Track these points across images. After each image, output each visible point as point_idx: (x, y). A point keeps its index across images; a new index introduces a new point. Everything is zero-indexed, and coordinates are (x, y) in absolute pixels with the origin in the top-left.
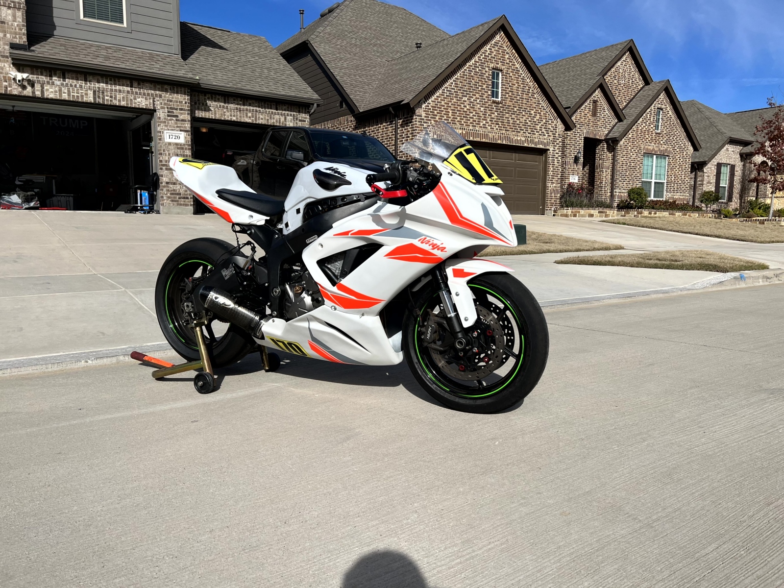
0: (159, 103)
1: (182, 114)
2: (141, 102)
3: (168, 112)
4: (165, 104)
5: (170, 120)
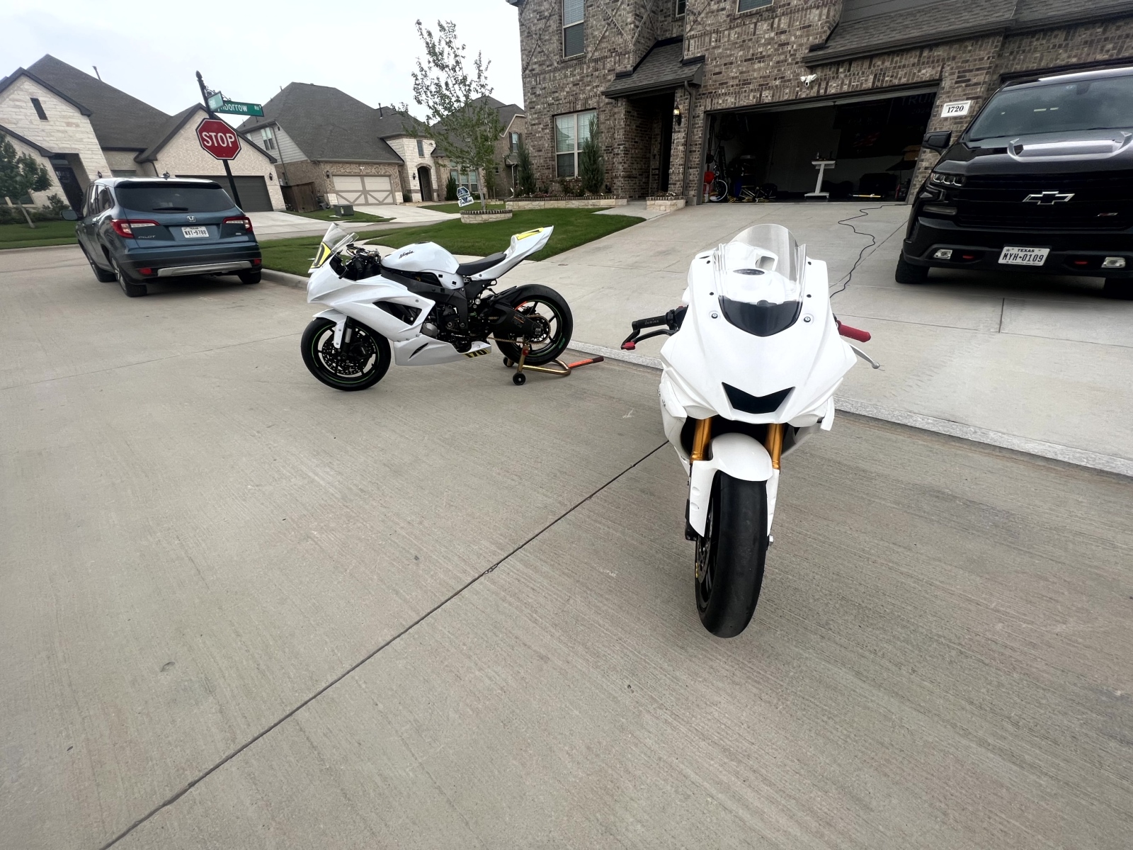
0: (949, 68)
1: (977, 75)
2: (927, 73)
3: (959, 77)
4: (958, 67)
5: (957, 87)
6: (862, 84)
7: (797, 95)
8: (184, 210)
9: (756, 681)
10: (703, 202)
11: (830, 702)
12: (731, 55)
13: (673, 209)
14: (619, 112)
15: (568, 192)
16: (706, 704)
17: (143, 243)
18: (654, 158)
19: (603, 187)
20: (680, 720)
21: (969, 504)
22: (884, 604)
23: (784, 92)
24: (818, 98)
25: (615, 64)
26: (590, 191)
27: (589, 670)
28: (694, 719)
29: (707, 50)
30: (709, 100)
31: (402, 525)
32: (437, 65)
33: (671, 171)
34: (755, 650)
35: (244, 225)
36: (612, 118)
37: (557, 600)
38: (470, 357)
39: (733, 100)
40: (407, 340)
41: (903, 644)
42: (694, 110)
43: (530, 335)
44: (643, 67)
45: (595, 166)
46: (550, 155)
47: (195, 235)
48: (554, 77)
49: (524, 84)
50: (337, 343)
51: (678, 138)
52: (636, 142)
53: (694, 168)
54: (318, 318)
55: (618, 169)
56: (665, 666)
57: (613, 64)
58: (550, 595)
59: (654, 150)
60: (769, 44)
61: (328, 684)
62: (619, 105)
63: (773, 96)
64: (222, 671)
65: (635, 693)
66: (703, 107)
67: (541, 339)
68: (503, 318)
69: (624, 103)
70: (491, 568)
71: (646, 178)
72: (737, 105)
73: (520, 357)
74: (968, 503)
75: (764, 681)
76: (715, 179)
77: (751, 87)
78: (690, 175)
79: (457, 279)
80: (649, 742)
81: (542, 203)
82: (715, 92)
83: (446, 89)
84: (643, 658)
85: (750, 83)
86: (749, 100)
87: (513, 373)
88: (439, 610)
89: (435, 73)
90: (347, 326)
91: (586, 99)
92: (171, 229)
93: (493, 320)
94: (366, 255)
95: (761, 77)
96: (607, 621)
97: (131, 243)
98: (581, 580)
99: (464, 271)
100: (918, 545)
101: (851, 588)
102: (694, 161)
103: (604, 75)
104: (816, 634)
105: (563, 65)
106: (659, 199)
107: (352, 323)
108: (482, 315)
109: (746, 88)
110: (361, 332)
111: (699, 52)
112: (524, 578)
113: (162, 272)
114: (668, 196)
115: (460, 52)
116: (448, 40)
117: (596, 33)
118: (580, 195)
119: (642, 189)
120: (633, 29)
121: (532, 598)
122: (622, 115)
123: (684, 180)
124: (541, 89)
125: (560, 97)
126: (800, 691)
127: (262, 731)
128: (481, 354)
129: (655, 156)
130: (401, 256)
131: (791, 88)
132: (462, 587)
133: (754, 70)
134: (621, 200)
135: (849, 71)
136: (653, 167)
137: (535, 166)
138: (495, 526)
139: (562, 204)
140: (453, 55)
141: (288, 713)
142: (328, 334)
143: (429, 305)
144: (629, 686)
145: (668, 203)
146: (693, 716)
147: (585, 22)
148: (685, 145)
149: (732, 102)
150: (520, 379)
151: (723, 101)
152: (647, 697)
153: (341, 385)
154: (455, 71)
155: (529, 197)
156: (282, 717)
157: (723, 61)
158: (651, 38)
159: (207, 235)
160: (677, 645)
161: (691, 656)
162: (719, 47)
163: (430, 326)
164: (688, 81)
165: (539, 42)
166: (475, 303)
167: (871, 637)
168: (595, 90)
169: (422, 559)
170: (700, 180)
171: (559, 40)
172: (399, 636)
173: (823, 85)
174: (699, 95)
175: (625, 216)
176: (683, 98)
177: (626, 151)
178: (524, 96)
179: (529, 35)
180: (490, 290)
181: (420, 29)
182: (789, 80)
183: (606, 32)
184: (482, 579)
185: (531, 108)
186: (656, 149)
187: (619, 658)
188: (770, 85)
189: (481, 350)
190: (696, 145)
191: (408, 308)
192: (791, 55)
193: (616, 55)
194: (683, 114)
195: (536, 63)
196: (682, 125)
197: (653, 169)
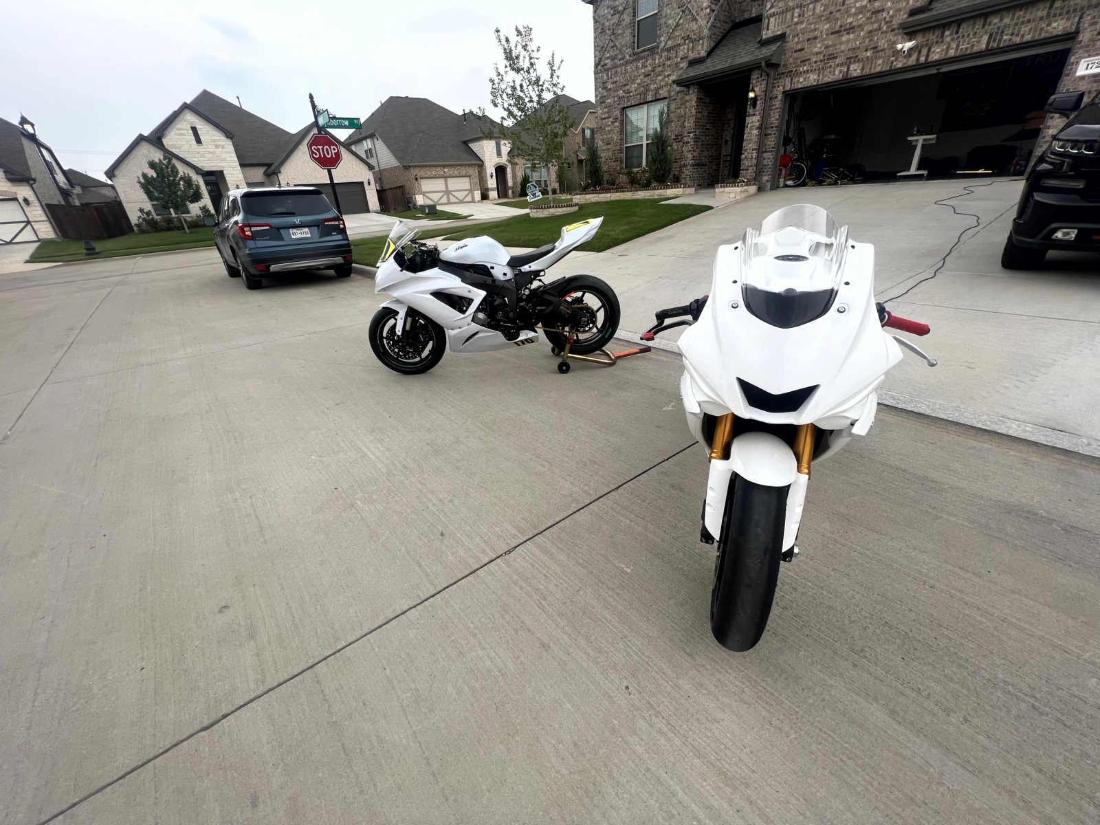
0: (1089, 18)
6: (973, 46)
7: (891, 66)
8: (292, 214)
9: (767, 703)
10: (778, 187)
11: (853, 740)
12: (815, 30)
13: (743, 195)
14: (690, 100)
15: (635, 183)
16: (707, 719)
17: (260, 243)
18: (726, 144)
19: (671, 177)
20: (676, 732)
21: (1070, 530)
22: (938, 637)
23: (876, 63)
24: (918, 67)
25: (688, 51)
26: (657, 181)
27: (588, 665)
28: (691, 733)
29: (787, 27)
30: (788, 80)
31: (434, 501)
32: (513, 69)
33: (743, 156)
34: (771, 669)
35: (338, 226)
36: (683, 106)
37: (567, 589)
38: (519, 345)
39: (816, 77)
40: (460, 328)
41: (956, 686)
42: (771, 91)
43: (577, 326)
44: (718, 51)
45: (663, 156)
46: (618, 147)
47: (299, 236)
48: (625, 70)
49: (596, 79)
50: (399, 330)
51: (752, 122)
52: (706, 129)
53: (769, 152)
54: (383, 308)
55: (687, 158)
56: (669, 672)
57: (686, 51)
58: (561, 583)
59: (726, 135)
60: (861, 13)
61: (347, 643)
62: (691, 92)
63: (863, 69)
64: (264, 619)
65: (632, 696)
66: (781, 88)
67: (587, 329)
68: (550, 308)
69: (696, 90)
70: (509, 551)
71: (717, 165)
72: (820, 82)
73: (565, 345)
74: (1068, 528)
75: (777, 704)
76: (793, 162)
77: (837, 61)
78: (765, 159)
79: (508, 271)
80: (639, 749)
81: (609, 195)
82: (796, 70)
83: (521, 91)
84: (646, 660)
85: (836, 57)
86: (834, 75)
87: (559, 360)
88: (455, 586)
89: (511, 76)
90: (407, 314)
91: (657, 90)
92: (281, 230)
93: (541, 310)
94: (426, 249)
95: (849, 50)
96: (614, 616)
97: (251, 244)
98: (594, 571)
99: (515, 263)
100: (994, 573)
101: (897, 613)
102: (770, 145)
103: (676, 64)
104: (847, 660)
105: (635, 57)
106: (729, 187)
107: (412, 313)
108: (530, 305)
109: (831, 63)
110: (420, 320)
111: (778, 31)
112: (539, 564)
113: (274, 268)
114: (738, 183)
115: (534, 55)
116: (524, 44)
117: (670, 22)
118: (647, 186)
119: (712, 176)
120: (709, 14)
121: (543, 585)
122: (693, 102)
123: (756, 166)
124: (612, 83)
125: (631, 90)
126: (819, 722)
127: (286, 678)
128: (529, 343)
129: (727, 142)
130: (456, 250)
131: (884, 58)
132: (479, 566)
133: (841, 43)
134: (688, 189)
135: (957, 33)
136: (725, 154)
137: (603, 159)
138: (519, 510)
139: (628, 196)
140: (528, 58)
141: (310, 665)
142: (392, 322)
143: (481, 295)
144: (627, 688)
145: (738, 189)
146: (691, 730)
147: (659, 12)
148: (760, 128)
149: (815, 80)
150: (564, 368)
151: (805, 79)
152: (645, 702)
153: (402, 369)
154: (529, 73)
155: (596, 190)
156: (305, 668)
157: (806, 36)
158: (728, 20)
159: (309, 235)
160: (685, 652)
161: (697, 665)
162: (802, 22)
163: (481, 315)
164: (766, 62)
165: (612, 37)
166: (524, 294)
167: (915, 672)
168: (667, 79)
169: (447, 535)
170: (775, 165)
171: (632, 33)
172: (415, 607)
173: (924, 51)
174: (778, 75)
175: (692, 205)
176: (760, 79)
177: (696, 139)
178: (595, 91)
179: (603, 31)
180: (540, 280)
181: (499, 36)
182: (883, 50)
183: (680, 19)
184: (499, 560)
185: (601, 103)
186: (728, 135)
187: (621, 656)
188: (860, 57)
189: (529, 339)
190: (772, 127)
191: (461, 298)
192: (887, 23)
193: (689, 42)
194: (759, 96)
195: (608, 58)
196: (758, 107)
197: (724, 156)
